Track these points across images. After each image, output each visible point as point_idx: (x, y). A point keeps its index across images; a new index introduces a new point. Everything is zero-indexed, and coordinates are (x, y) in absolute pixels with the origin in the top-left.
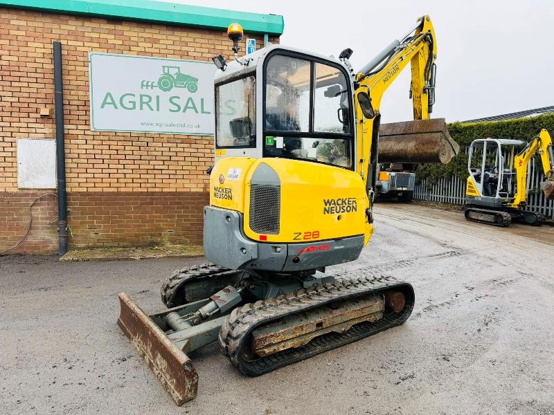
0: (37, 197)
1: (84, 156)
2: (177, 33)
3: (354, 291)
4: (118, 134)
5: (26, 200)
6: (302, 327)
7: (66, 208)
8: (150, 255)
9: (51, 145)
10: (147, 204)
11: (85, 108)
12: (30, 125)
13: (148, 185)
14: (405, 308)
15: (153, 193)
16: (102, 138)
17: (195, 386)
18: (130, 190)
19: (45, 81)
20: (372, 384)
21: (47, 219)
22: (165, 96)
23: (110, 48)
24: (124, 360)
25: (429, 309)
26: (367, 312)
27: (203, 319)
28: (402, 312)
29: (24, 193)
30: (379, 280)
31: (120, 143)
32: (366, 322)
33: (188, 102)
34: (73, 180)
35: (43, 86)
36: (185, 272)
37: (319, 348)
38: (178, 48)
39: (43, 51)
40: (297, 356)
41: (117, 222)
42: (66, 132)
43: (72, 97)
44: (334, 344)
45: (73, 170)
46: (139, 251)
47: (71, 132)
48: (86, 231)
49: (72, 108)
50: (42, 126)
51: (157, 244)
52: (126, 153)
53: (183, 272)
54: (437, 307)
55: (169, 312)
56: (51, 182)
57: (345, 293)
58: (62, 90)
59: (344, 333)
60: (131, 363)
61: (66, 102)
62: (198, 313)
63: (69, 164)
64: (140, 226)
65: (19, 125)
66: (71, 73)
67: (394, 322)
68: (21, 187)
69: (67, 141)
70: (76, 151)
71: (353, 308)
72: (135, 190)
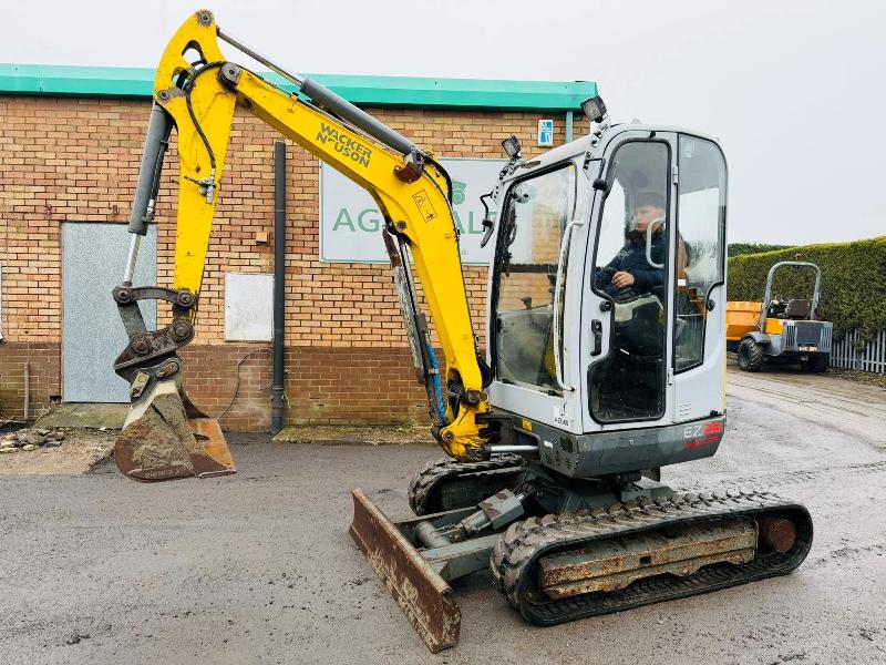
0: (247, 353)
1: (310, 297)
4: (355, 266)
5: (234, 356)
7: (283, 369)
8: (392, 439)
9: (268, 282)
10: (389, 364)
11: (313, 231)
12: (243, 255)
13: (392, 338)
14: (795, 546)
15: (398, 350)
16: (333, 271)
17: (457, 627)
18: (368, 345)
19: (263, 196)
20: (730, 660)
21: (259, 382)
24: (359, 583)
25: (842, 553)
26: (726, 546)
27: (468, 535)
28: (791, 552)
29: (231, 346)
30: (749, 497)
31: (356, 279)
32: (725, 564)
34: (294, 330)
35: (260, 202)
36: (442, 465)
39: (263, 155)
40: (609, 603)
41: (350, 389)
42: (287, 263)
43: (297, 215)
44: (669, 593)
45: (295, 316)
46: (377, 432)
47: (293, 264)
48: (310, 402)
49: (296, 231)
50: (257, 256)
52: (365, 292)
53: (440, 465)
54: (857, 551)
55: (419, 521)
56: (264, 331)
57: (688, 513)
58: (284, 206)
59: (687, 577)
60: (368, 588)
61: (289, 223)
62: (460, 525)
63: (290, 307)
64: (379, 396)
65: (230, 255)
66: (296, 184)
67: (777, 568)
68: (227, 338)
69: (288, 276)
70: (299, 290)
71: (702, 539)
72: (375, 345)
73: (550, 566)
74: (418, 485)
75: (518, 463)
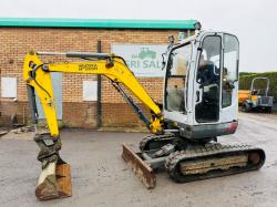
2: (147, 33)
3: (231, 150)
5: (85, 106)
6: (203, 164)
7: (100, 109)
9: (96, 83)
12: (88, 75)
14: (260, 162)
17: (155, 183)
21: (93, 113)
22: (141, 61)
26: (238, 161)
28: (258, 164)
29: (85, 103)
32: (237, 167)
33: (151, 63)
37: (212, 175)
40: (201, 177)
42: (101, 77)
46: (129, 129)
51: (136, 126)
53: (149, 137)
55: (142, 153)
59: (226, 170)
63: (102, 91)
67: (254, 168)
68: (83, 100)
69: (102, 81)
70: (105, 86)
71: (231, 159)
74: (142, 143)
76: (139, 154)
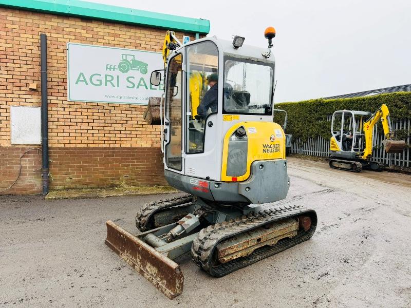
0: (25, 151)
1: (63, 120)
2: (132, 30)
4: (88, 104)
5: (18, 153)
6: (248, 242)
7: (48, 159)
8: (113, 194)
9: (38, 111)
10: (109, 156)
11: (64, 84)
12: (21, 96)
13: (110, 142)
14: (311, 228)
15: (114, 148)
17: (182, 285)
18: (97, 146)
19: (33, 63)
20: (301, 280)
21: (33, 167)
22: (123, 76)
23: (82, 40)
24: (120, 269)
25: (324, 228)
26: (288, 230)
27: (174, 238)
28: (309, 230)
29: (15, 148)
31: (89, 110)
32: (287, 238)
33: (140, 81)
34: (53, 138)
35: (31, 67)
37: (259, 257)
38: (133, 41)
39: (32, 40)
40: (245, 262)
41: (87, 169)
42: (49, 101)
43: (53, 75)
44: (268, 254)
45: (54, 131)
46: (104, 191)
47: (52, 102)
48: (63, 177)
49: (53, 83)
50: (30, 97)
51: (116, 186)
52: (94, 117)
53: (152, 205)
54: (329, 227)
55: (145, 234)
56: (37, 139)
58: (47, 70)
59: (274, 246)
60: (125, 271)
61: (49, 79)
62: (170, 234)
63: (51, 126)
64: (103, 173)
65: (12, 96)
66: (53, 57)
67: (305, 237)
68: (13, 143)
69: (49, 109)
70: (57, 116)
71: (280, 228)
72: (101, 146)
73: (221, 248)
74: (142, 216)
75: (191, 200)
76: (142, 237)
